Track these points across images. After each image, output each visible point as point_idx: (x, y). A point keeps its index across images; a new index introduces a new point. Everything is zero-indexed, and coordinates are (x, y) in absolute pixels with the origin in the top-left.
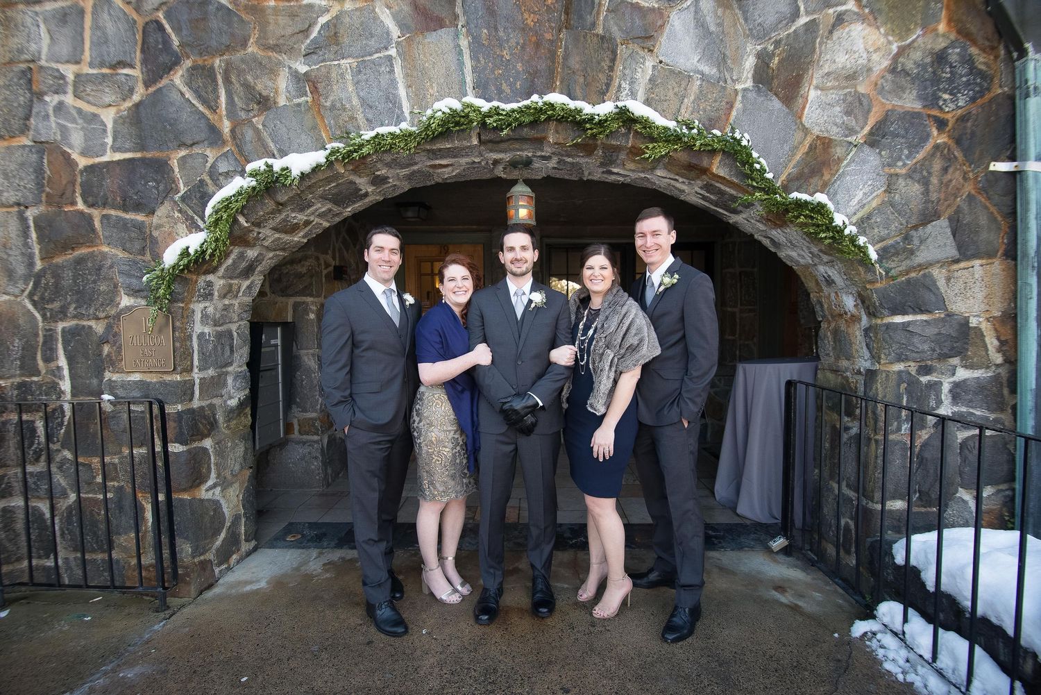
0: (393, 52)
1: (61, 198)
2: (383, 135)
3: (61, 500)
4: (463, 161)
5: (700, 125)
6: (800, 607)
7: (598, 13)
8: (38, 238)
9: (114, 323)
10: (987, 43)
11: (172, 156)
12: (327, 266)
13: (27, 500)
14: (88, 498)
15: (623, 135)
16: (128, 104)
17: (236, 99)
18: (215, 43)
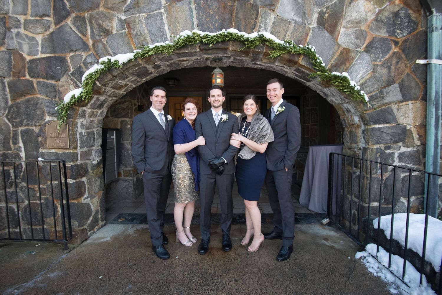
0: (162, 10)
1: (19, 74)
2: (158, 47)
3: (22, 204)
4: (193, 58)
5: (294, 43)
6: (334, 247)
8: (9, 91)
9: (43, 128)
10: (416, 9)
11: (67, 55)
12: (135, 105)
13: (7, 203)
14: (33, 203)
15: (261, 47)
16: (48, 33)
17: (95, 31)
18: (85, 6)
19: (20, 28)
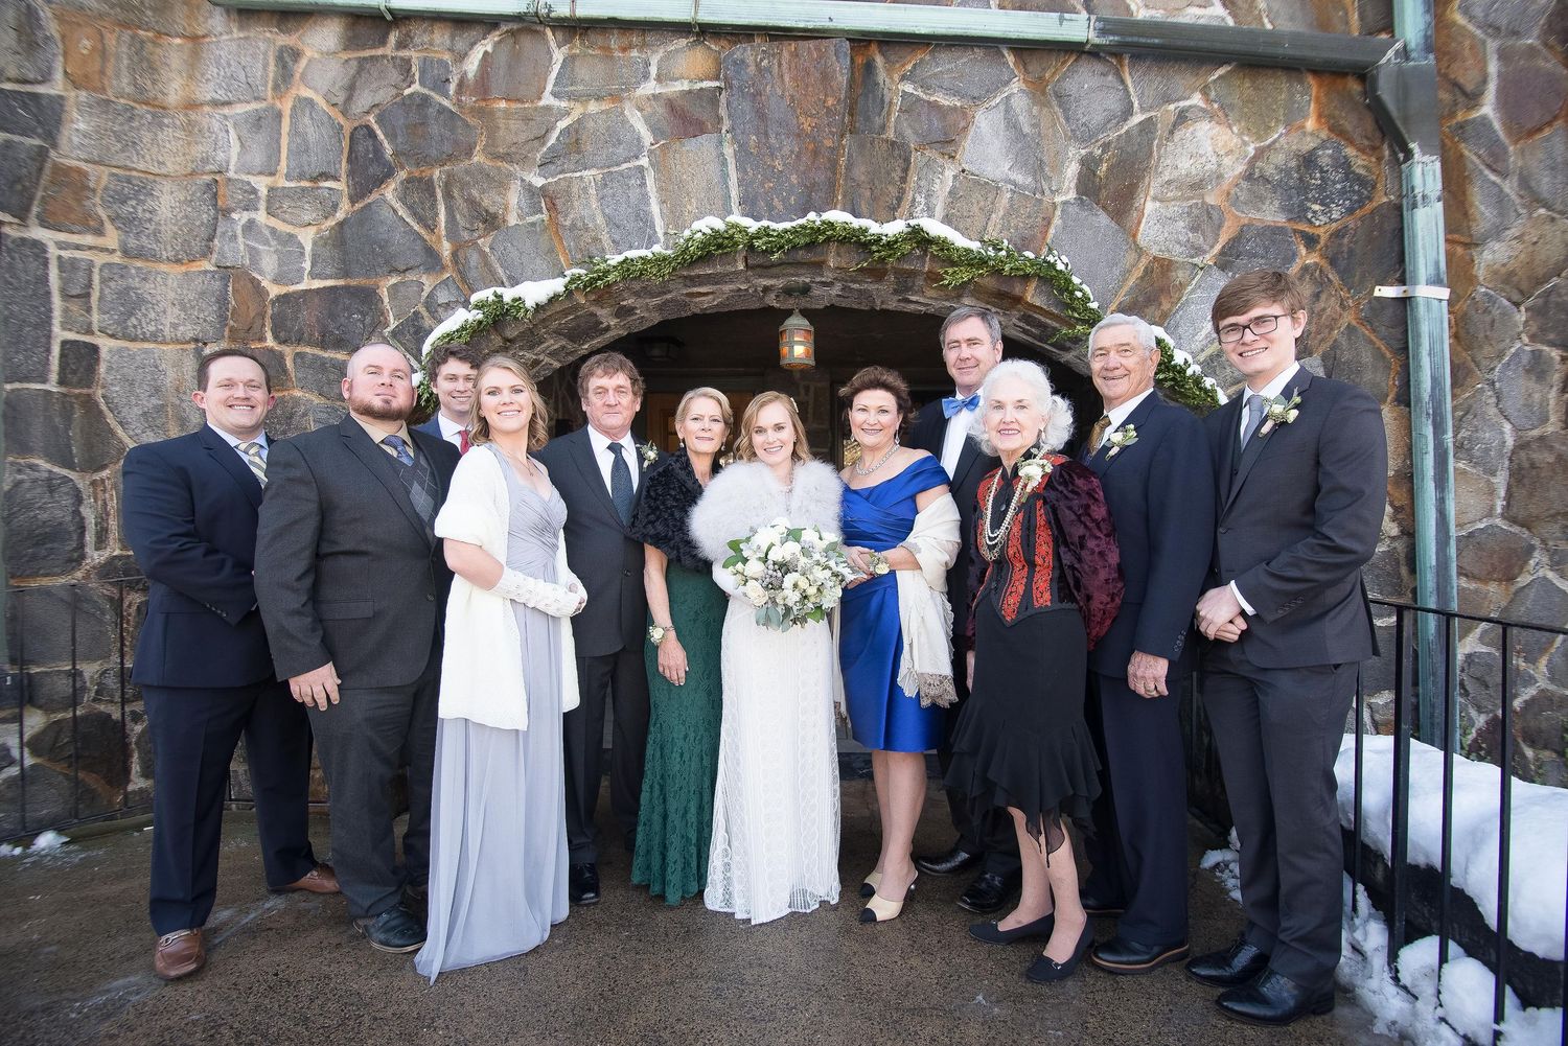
0: (644, 161)
1: (246, 333)
2: (632, 260)
4: (727, 288)
5: (1010, 246)
7: (889, 113)
10: (1366, 143)
11: (382, 283)
15: (918, 258)
16: (331, 223)
17: (458, 216)
18: (434, 151)
19: (257, 209)
